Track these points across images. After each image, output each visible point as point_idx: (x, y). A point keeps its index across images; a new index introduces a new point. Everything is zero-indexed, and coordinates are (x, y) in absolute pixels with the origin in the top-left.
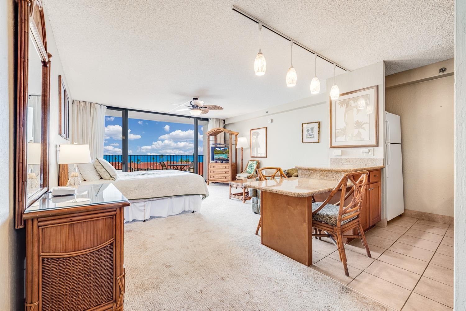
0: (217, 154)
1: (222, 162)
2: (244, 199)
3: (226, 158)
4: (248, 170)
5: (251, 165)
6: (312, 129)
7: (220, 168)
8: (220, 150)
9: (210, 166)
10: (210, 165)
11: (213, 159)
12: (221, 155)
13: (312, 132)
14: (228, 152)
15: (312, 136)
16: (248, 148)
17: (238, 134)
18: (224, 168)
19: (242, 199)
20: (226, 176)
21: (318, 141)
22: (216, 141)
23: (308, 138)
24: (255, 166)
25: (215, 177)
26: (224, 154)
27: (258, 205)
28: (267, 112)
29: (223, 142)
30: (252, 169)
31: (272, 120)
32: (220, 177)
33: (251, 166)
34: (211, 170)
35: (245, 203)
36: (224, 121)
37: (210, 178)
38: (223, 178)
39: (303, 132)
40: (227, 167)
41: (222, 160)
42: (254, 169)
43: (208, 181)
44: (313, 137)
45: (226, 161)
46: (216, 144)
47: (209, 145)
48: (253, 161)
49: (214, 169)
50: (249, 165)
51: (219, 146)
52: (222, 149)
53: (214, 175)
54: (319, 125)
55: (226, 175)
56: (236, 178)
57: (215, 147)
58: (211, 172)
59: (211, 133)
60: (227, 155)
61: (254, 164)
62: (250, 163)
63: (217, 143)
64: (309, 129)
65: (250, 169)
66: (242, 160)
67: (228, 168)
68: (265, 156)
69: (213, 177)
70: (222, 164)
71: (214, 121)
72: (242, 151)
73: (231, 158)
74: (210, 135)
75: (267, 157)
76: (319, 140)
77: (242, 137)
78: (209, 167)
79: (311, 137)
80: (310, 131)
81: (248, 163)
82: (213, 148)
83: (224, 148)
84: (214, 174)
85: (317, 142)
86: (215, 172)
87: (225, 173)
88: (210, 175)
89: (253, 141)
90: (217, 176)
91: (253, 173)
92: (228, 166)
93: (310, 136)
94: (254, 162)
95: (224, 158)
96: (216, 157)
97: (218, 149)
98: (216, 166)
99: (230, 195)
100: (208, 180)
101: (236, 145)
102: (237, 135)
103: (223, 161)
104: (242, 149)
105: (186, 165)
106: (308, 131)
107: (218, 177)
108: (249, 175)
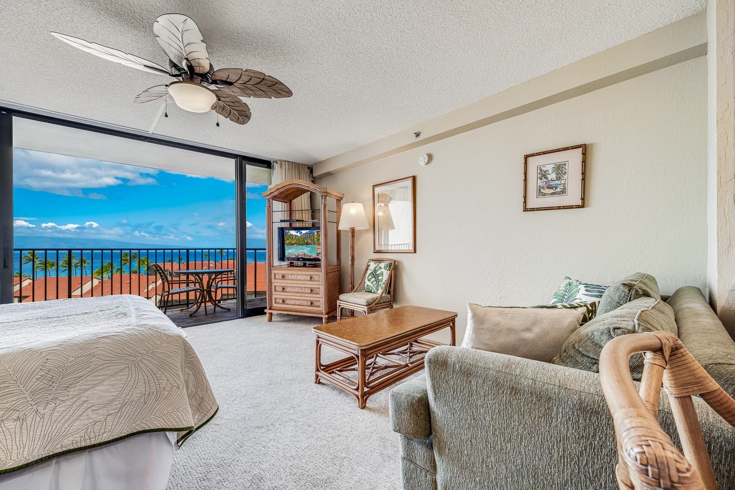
0: (293, 244)
1: (305, 265)
2: (363, 396)
3: (314, 255)
4: (367, 283)
5: (375, 271)
6: (560, 169)
7: (300, 280)
8: (298, 234)
9: (273, 275)
10: (273, 272)
11: (282, 258)
12: (301, 246)
13: (558, 179)
14: (318, 240)
15: (558, 190)
16: (367, 231)
17: (342, 198)
18: (309, 278)
19: (356, 393)
20: (315, 299)
21: (579, 203)
22: (290, 214)
23: (545, 194)
24: (385, 275)
25: (287, 302)
26: (307, 244)
27: (435, 482)
28: (418, 135)
29: (307, 217)
30: (378, 281)
31: (430, 157)
32: (298, 302)
33: (375, 275)
34: (276, 284)
35: (363, 408)
36: (311, 169)
37: (274, 305)
38: (305, 303)
39: (525, 180)
40: (316, 278)
41: (304, 259)
42: (384, 281)
43: (270, 311)
44: (563, 192)
45: (312, 263)
46: (290, 221)
47: (270, 223)
48: (379, 261)
49: (283, 283)
50: (369, 272)
51: (298, 225)
52: (304, 232)
53: (284, 297)
54: (584, 154)
55: (312, 297)
56: (338, 304)
57: (286, 228)
58: (277, 288)
59: (275, 194)
60: (317, 246)
61: (383, 270)
62: (373, 266)
63: (294, 218)
64: (549, 168)
65: (372, 283)
66: (353, 258)
67: (318, 279)
68: (411, 248)
69: (281, 302)
70: (304, 268)
71: (287, 167)
72: (353, 236)
73: (326, 255)
74: (275, 198)
75: (415, 252)
76: (583, 199)
77: (352, 203)
78: (273, 277)
79: (553, 194)
80: (552, 176)
81: (368, 266)
82: (282, 231)
83: (307, 231)
84: (286, 294)
85: (578, 207)
86: (287, 290)
87: (312, 290)
88: (274, 297)
89: (380, 214)
90: (291, 299)
91: (380, 291)
92: (318, 273)
93: (552, 191)
94: (382, 265)
95: (310, 254)
96: (290, 251)
97: (293, 232)
98: (288, 274)
99: (318, 370)
100: (270, 309)
101: (338, 223)
102: (339, 200)
103: (308, 262)
104: (353, 231)
105: (221, 273)
106: (543, 175)
107: (293, 302)
108: (370, 296)
